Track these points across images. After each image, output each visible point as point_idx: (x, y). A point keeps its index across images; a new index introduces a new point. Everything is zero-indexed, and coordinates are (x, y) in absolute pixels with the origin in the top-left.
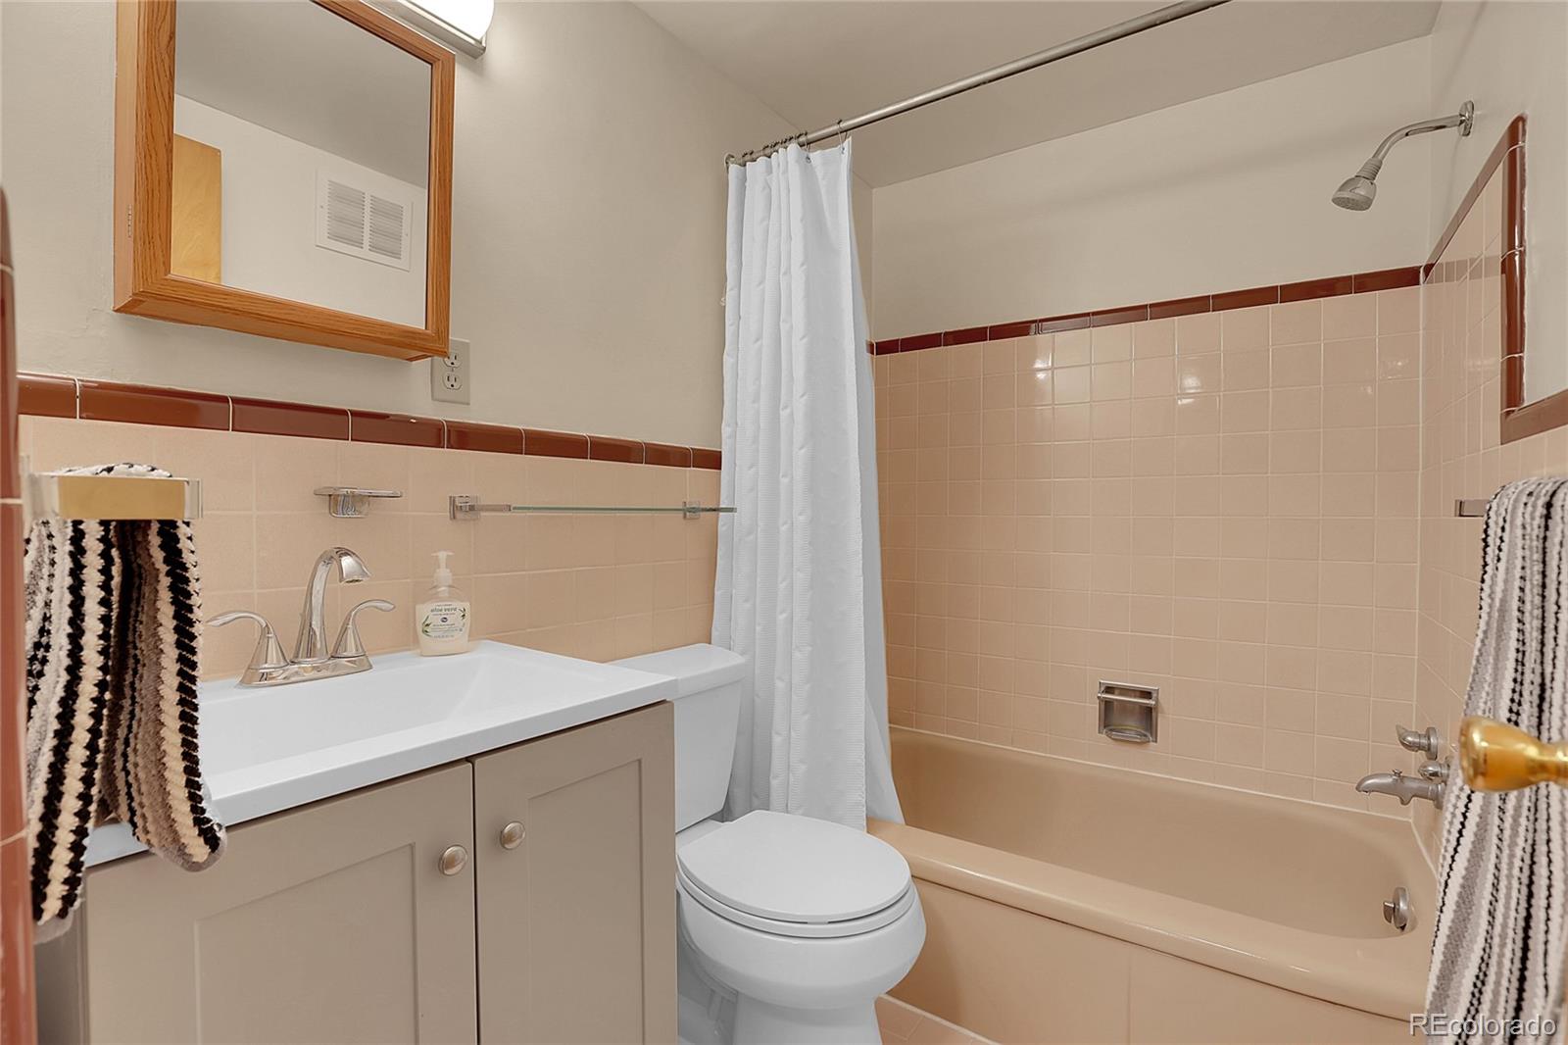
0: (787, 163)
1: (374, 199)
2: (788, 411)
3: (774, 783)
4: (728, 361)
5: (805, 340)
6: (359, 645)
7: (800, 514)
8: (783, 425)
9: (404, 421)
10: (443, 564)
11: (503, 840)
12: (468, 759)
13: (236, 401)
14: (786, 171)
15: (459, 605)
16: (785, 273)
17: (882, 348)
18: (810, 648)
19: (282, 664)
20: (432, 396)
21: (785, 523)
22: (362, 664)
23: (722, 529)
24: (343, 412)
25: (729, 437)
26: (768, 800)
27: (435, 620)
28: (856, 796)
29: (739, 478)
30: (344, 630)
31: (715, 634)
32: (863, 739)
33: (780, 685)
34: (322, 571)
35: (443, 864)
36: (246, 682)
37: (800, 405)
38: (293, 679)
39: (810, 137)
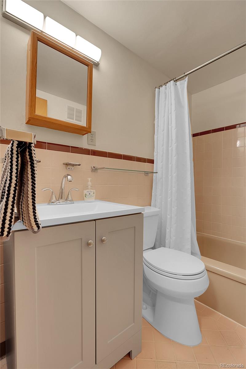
0: (170, 86)
1: (76, 109)
2: (171, 148)
3: (167, 241)
4: (155, 137)
5: (175, 130)
6: (71, 197)
7: (174, 173)
8: (170, 152)
9: (81, 149)
10: (90, 181)
11: (102, 241)
12: (95, 220)
13: (48, 143)
14: (170, 88)
15: (93, 191)
16: (170, 113)
17: (194, 135)
18: (176, 207)
19: (56, 200)
20: (88, 143)
21: (171, 176)
22: (72, 201)
23: (154, 178)
24: (69, 146)
25: (156, 155)
26: (165, 245)
27: (88, 194)
28: (188, 246)
29: (158, 166)
30: (69, 194)
31: (152, 204)
32: (190, 231)
33: (169, 217)
34: (64, 179)
35: (88, 244)
36: (49, 204)
37: (174, 146)
38: (58, 204)
39: (176, 79)
